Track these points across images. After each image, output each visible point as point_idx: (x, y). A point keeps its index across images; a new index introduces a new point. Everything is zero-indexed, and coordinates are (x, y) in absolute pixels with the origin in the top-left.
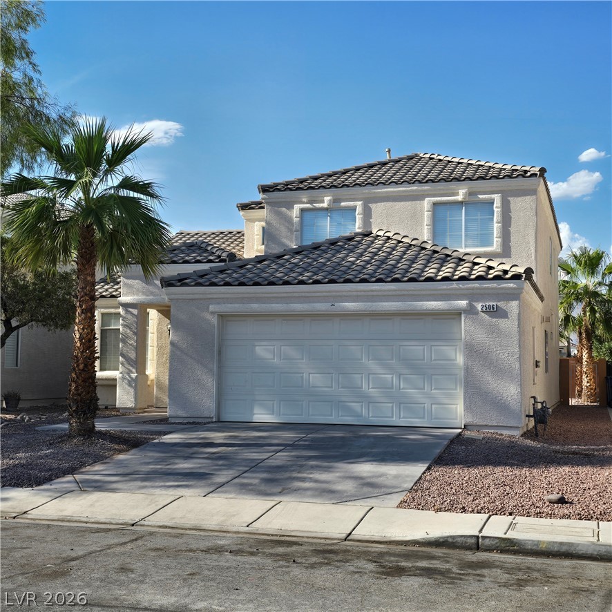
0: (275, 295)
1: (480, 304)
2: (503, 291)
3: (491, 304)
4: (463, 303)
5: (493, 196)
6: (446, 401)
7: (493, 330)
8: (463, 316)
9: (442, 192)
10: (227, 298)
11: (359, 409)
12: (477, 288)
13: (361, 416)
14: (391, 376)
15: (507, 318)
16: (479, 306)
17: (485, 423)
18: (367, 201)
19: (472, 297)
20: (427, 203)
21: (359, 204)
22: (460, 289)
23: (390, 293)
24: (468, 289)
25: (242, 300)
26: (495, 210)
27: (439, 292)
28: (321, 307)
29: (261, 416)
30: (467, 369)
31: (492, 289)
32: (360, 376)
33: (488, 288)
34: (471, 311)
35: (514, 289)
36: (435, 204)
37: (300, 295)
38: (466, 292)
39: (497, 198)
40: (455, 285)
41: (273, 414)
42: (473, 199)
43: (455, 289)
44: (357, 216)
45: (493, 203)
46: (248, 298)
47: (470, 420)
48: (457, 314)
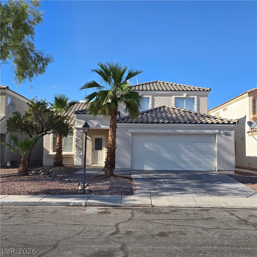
0: (153, 127)
1: (223, 132)
2: (229, 128)
3: (226, 131)
4: (217, 131)
5: (194, 96)
6: (210, 162)
7: (227, 140)
8: (217, 135)
9: (178, 94)
10: (135, 127)
11: (181, 165)
12: (222, 126)
13: (182, 168)
14: (192, 154)
15: (231, 136)
16: (222, 132)
17: (224, 169)
18: (153, 96)
19: (220, 129)
20: (173, 98)
21: (151, 97)
22: (217, 126)
23: (193, 127)
24: (219, 127)
25: (140, 128)
26: (195, 101)
27: (209, 127)
28: (170, 131)
29: (147, 168)
30: (218, 152)
31: (227, 127)
32: (181, 154)
33: (225, 127)
34: (219, 134)
35: (233, 127)
36: (176, 98)
37: (162, 127)
38: (218, 127)
39: (196, 97)
40: (215, 125)
41: (151, 167)
42: (188, 97)
43: (215, 126)
44: (150, 101)
45: (194, 99)
46: (143, 128)
47: (219, 168)
48: (215, 135)
